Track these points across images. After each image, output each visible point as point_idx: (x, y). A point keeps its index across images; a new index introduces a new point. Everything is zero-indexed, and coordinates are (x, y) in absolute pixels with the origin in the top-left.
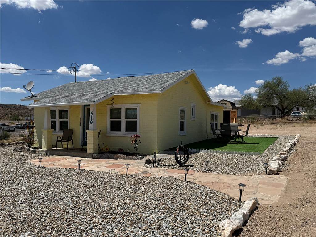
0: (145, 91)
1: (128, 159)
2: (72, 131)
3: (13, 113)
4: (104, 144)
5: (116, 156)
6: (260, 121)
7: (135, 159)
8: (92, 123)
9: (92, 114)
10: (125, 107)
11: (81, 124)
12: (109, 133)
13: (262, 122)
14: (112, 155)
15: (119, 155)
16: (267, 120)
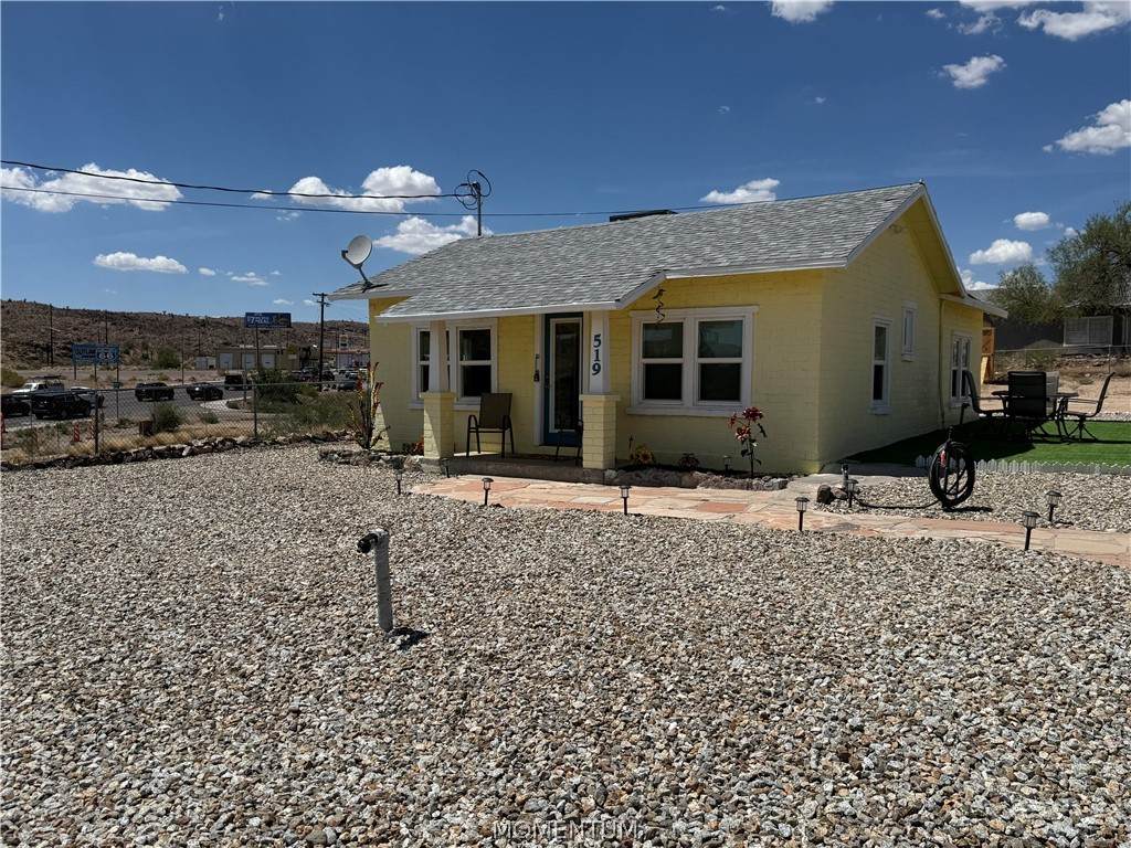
0: (783, 262)
1: (733, 488)
2: (508, 398)
3: (150, 344)
4: (631, 439)
5: (686, 478)
6: (1068, 368)
7: (758, 488)
8: (598, 371)
9: (597, 343)
10: (695, 319)
11: (537, 377)
12: (640, 403)
13: (1079, 369)
14: (673, 475)
15: (697, 474)
16: (1096, 360)
